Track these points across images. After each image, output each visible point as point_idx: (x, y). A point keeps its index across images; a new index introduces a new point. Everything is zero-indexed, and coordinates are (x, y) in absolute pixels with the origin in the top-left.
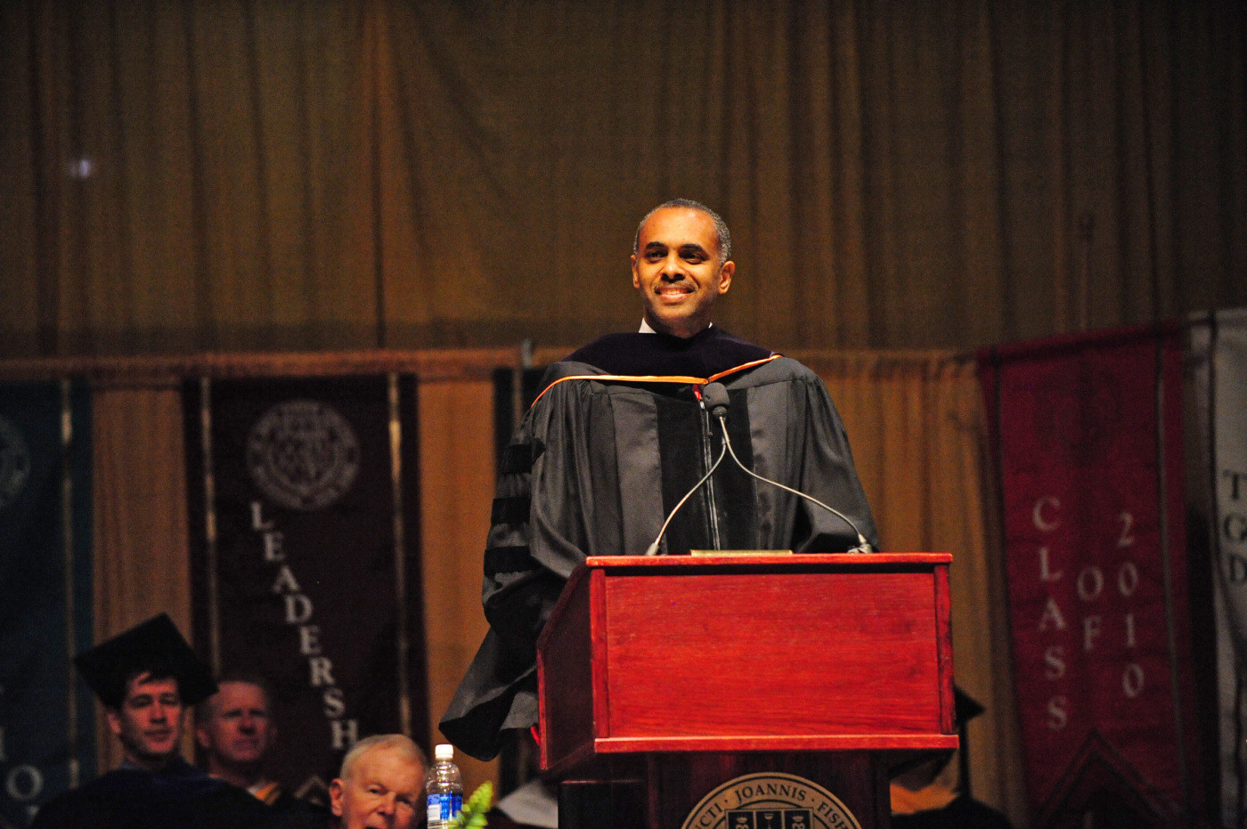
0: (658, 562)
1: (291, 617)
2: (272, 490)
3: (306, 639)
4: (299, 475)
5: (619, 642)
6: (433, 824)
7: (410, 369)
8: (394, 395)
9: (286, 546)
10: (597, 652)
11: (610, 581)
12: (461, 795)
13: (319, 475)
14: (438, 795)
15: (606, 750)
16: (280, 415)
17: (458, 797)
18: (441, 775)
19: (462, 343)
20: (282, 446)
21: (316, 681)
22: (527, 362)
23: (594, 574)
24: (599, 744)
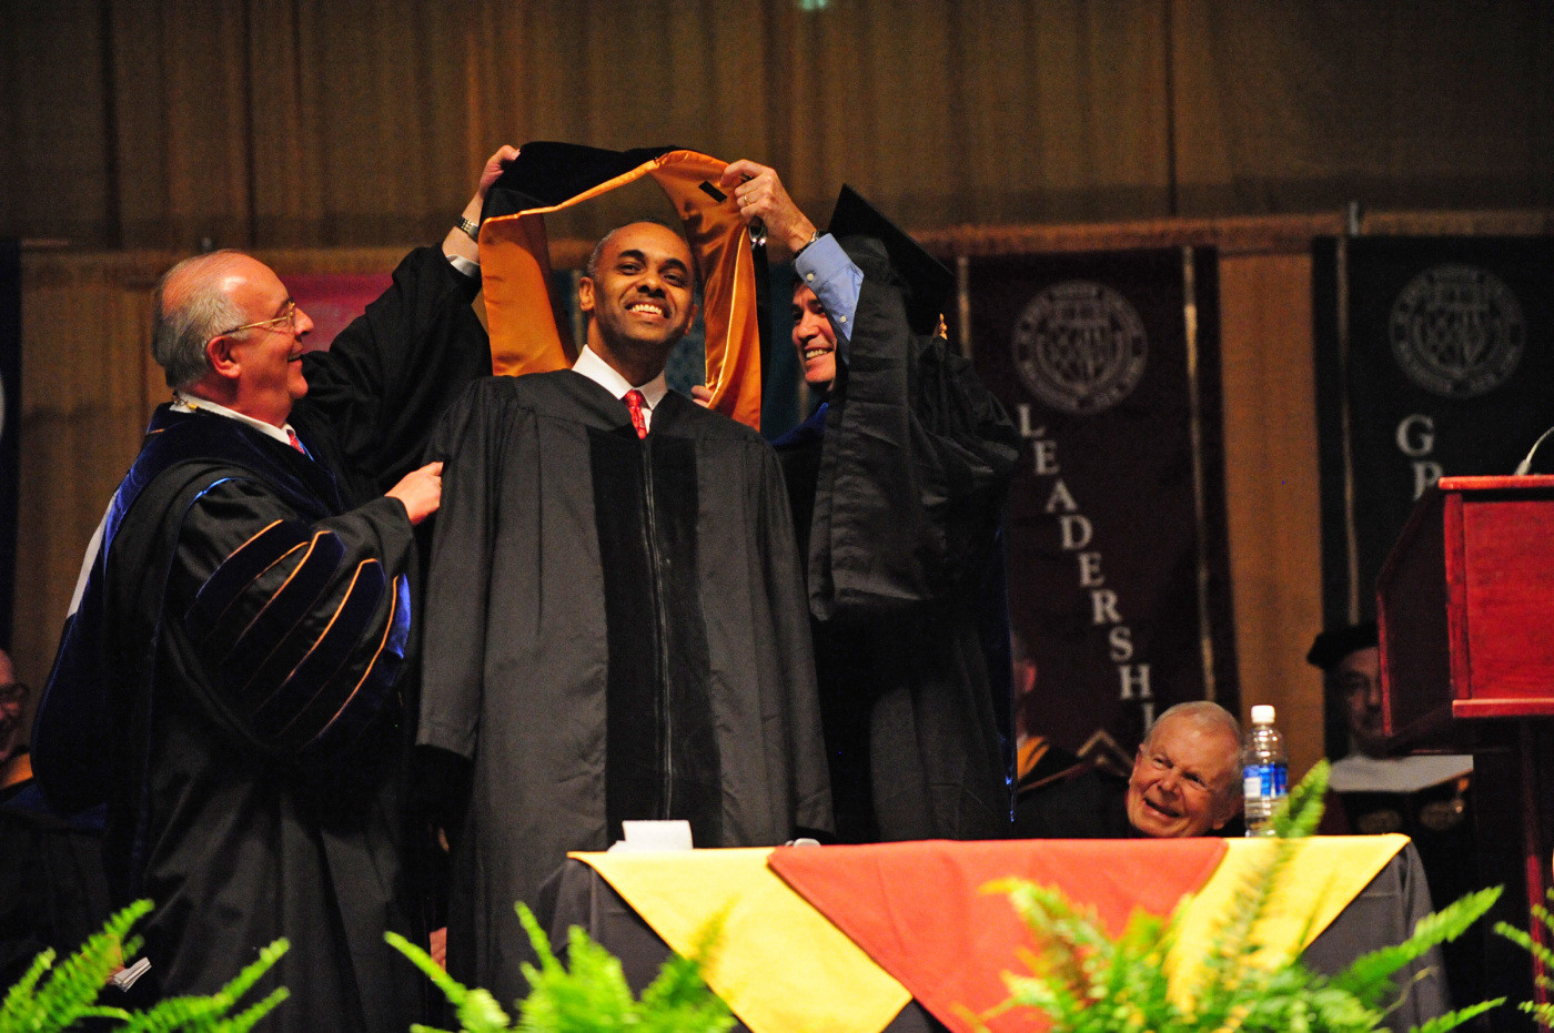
0: (1530, 485)
1: (1068, 542)
2: (1041, 389)
3: (1086, 569)
4: (1074, 372)
5: (1481, 583)
6: (1252, 800)
7: (1209, 241)
8: (1189, 272)
9: (1060, 457)
10: (1454, 594)
11: (1468, 508)
12: (1285, 766)
13: (1098, 371)
14: (1256, 767)
15: (1467, 715)
16: (1051, 298)
17: (1282, 769)
18: (1260, 743)
19: (1274, 207)
20: (1055, 338)
21: (1099, 618)
22: (1354, 229)
23: (1449, 500)
24: (1458, 707)
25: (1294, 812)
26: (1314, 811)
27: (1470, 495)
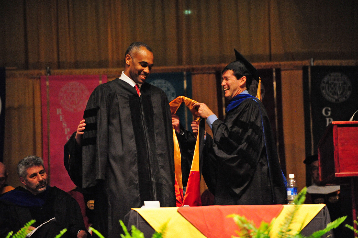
0: (353, 123)
5: (342, 146)
7: (279, 67)
8: (274, 74)
10: (335, 148)
11: (339, 128)
15: (339, 176)
19: (294, 59)
22: (312, 64)
23: (334, 127)
24: (337, 174)
25: (299, 199)
26: (303, 198)
27: (339, 125)
